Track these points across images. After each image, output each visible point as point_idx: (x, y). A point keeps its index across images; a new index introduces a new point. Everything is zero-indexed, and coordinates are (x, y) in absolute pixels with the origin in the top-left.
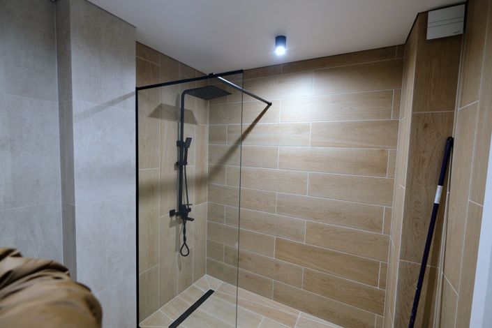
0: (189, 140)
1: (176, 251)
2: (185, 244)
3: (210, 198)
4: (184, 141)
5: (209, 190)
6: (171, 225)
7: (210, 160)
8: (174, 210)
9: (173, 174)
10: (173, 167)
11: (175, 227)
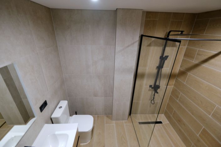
0: (167, 57)
1: (150, 100)
2: (153, 100)
3: (175, 85)
4: (164, 57)
5: (175, 81)
6: (149, 90)
7: (181, 67)
8: (152, 86)
9: (155, 71)
10: (155, 68)
11: (151, 92)
